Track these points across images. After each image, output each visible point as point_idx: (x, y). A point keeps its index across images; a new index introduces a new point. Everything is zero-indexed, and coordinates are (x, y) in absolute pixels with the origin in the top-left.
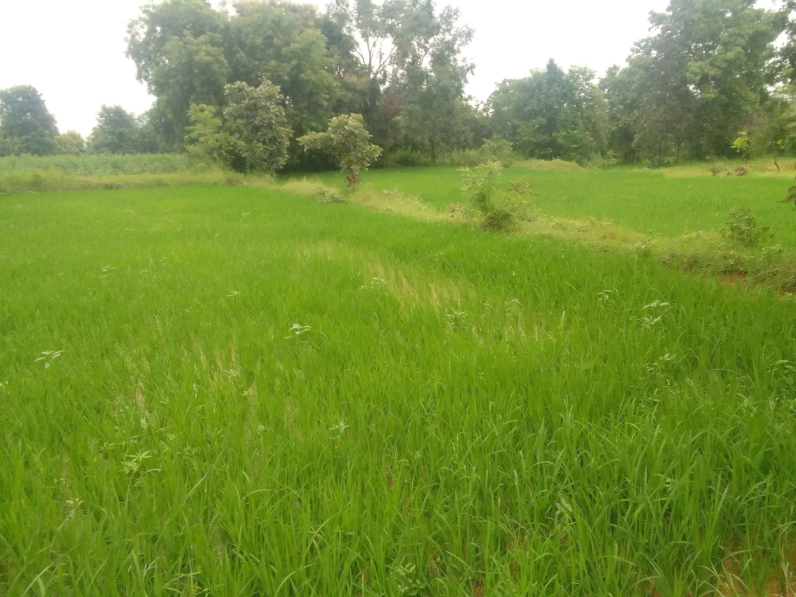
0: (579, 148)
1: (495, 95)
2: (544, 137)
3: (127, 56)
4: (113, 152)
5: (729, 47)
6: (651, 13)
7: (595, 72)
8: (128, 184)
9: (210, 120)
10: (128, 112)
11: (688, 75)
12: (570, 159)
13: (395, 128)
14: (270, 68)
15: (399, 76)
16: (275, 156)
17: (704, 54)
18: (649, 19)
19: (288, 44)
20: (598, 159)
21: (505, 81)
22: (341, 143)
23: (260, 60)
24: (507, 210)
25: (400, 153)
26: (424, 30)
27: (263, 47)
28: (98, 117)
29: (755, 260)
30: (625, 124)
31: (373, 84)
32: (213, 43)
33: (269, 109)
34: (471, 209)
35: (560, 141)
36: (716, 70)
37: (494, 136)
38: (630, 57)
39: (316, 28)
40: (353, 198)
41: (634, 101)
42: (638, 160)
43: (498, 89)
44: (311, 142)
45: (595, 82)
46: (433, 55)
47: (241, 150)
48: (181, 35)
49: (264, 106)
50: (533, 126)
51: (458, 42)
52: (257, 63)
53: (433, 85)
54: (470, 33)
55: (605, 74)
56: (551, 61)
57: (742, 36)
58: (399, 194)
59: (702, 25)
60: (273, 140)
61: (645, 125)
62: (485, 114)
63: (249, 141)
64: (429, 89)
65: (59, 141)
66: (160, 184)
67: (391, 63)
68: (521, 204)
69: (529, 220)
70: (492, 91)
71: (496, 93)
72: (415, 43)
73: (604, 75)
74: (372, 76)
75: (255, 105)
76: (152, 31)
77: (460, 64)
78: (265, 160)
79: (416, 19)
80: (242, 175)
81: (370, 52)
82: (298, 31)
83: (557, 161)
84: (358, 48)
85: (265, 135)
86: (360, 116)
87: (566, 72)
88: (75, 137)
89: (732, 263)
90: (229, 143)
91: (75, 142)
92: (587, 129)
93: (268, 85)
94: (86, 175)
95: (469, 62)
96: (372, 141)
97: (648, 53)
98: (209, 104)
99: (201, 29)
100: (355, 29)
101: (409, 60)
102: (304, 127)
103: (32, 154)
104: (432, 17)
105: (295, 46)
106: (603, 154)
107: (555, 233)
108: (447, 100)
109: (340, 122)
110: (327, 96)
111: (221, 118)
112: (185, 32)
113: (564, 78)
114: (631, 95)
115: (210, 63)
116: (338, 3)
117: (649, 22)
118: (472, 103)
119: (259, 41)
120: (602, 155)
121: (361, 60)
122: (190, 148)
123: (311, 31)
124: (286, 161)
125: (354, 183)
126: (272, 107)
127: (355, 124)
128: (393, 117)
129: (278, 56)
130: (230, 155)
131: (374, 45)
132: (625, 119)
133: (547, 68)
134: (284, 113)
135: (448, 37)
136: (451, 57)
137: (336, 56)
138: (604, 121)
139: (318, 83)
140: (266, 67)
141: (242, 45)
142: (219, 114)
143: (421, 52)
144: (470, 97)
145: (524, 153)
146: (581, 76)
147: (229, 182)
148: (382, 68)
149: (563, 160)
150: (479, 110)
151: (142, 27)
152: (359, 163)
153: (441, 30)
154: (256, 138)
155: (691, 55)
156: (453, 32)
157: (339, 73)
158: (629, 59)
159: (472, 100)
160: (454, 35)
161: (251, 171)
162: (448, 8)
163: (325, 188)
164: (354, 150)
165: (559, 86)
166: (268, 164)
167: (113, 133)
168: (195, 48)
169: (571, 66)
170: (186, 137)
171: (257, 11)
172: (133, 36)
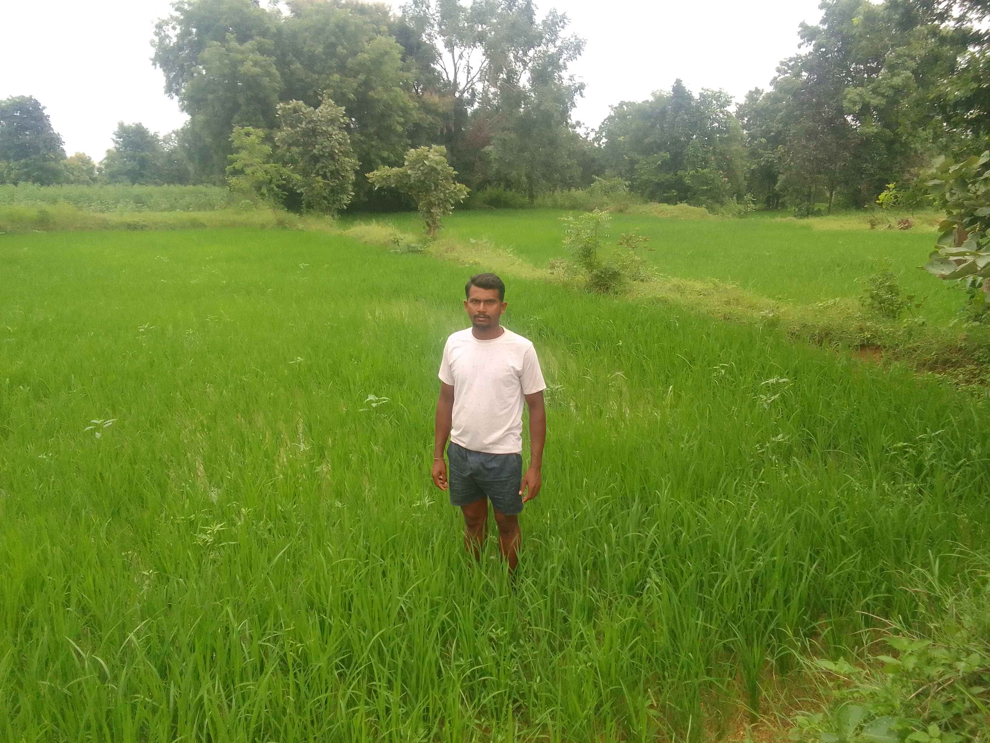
0: (710, 190)
1: (609, 121)
2: (668, 176)
3: (154, 64)
4: (133, 183)
5: (896, 71)
6: (802, 25)
7: (731, 97)
8: (156, 224)
9: (258, 147)
10: (152, 132)
11: (845, 104)
12: (698, 204)
13: (485, 160)
14: (332, 83)
15: (491, 96)
16: (338, 193)
17: (865, 78)
18: (799, 33)
19: (355, 54)
20: (733, 204)
21: (622, 104)
22: (419, 181)
23: (320, 73)
24: (616, 267)
25: (490, 191)
26: (522, 39)
27: (324, 57)
28: (114, 137)
29: (894, 333)
30: (767, 161)
31: (458, 106)
32: (262, 50)
33: (331, 135)
34: (574, 265)
35: (687, 181)
36: (880, 98)
37: (608, 172)
38: (775, 78)
39: (390, 35)
40: (433, 248)
41: (779, 133)
42: (783, 205)
43: (613, 114)
44: (384, 179)
45: (732, 109)
46: (532, 71)
47: (295, 185)
48: (223, 40)
49: (325, 131)
50: (654, 162)
51: (564, 56)
52: (316, 76)
53: (533, 109)
54: (579, 45)
55: (745, 99)
56: (678, 82)
57: (913, 58)
58: (488, 244)
59: (864, 43)
60: (335, 174)
61: (792, 164)
62: (596, 145)
63: (305, 173)
64: (527, 113)
65: (66, 166)
66: (195, 225)
67: (480, 80)
68: (633, 261)
69: (642, 280)
70: (606, 117)
71: (610, 118)
72: (511, 55)
73: (742, 100)
74: (457, 95)
75: (314, 130)
76: (185, 34)
77: (566, 82)
78: (325, 198)
79: (513, 25)
80: (297, 216)
81: (455, 65)
82: (366, 38)
83: (683, 206)
84: (440, 61)
85: (326, 167)
86: (443, 148)
87: (696, 96)
88: (84, 160)
89: (869, 336)
90: (281, 176)
91: (84, 168)
92: (720, 167)
93: (330, 105)
94: (102, 211)
95: (577, 81)
96: (457, 179)
97: (798, 75)
98: (257, 127)
99: (248, 33)
100: (438, 36)
101: (503, 76)
102: (373, 157)
103: (34, 182)
104: (532, 23)
105: (363, 57)
106: (740, 198)
107: (672, 296)
108: (549, 126)
109: (419, 156)
110: (402, 120)
111: (271, 144)
112: (229, 36)
113: (693, 104)
114: (776, 126)
115: (258, 75)
116: (415, 3)
117: (799, 37)
118: (580, 131)
119: (319, 49)
120: (738, 199)
121: (444, 76)
122: (233, 180)
123: (383, 39)
124: (351, 200)
125: (434, 229)
126: (334, 133)
127: (437, 158)
128: (483, 146)
129: (342, 68)
130: (283, 191)
131: (461, 57)
132: (768, 155)
133: (673, 91)
134: (349, 141)
135: (552, 50)
136: (556, 74)
137: (414, 71)
138: (742, 158)
139: (391, 102)
140: (328, 82)
141: (298, 54)
142: (268, 139)
143: (518, 67)
144: (578, 124)
145: (642, 194)
146: (715, 102)
147: (281, 224)
148: (469, 85)
149: (690, 204)
150: (588, 139)
151: (174, 28)
152: (441, 205)
153: (544, 40)
154: (314, 171)
155: (849, 79)
156: (558, 43)
157: (417, 91)
158: (774, 82)
159: (580, 127)
160: (560, 47)
161: (307, 211)
162: (553, 13)
163: (400, 236)
164: (435, 190)
165: (687, 114)
166: (329, 203)
167: (133, 158)
168: (240, 56)
169: (703, 89)
170: (228, 167)
171: (317, 12)
172: (162, 40)
